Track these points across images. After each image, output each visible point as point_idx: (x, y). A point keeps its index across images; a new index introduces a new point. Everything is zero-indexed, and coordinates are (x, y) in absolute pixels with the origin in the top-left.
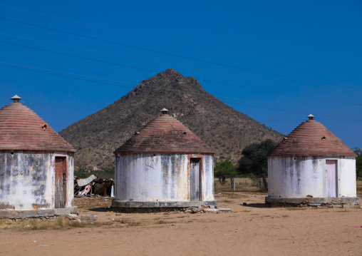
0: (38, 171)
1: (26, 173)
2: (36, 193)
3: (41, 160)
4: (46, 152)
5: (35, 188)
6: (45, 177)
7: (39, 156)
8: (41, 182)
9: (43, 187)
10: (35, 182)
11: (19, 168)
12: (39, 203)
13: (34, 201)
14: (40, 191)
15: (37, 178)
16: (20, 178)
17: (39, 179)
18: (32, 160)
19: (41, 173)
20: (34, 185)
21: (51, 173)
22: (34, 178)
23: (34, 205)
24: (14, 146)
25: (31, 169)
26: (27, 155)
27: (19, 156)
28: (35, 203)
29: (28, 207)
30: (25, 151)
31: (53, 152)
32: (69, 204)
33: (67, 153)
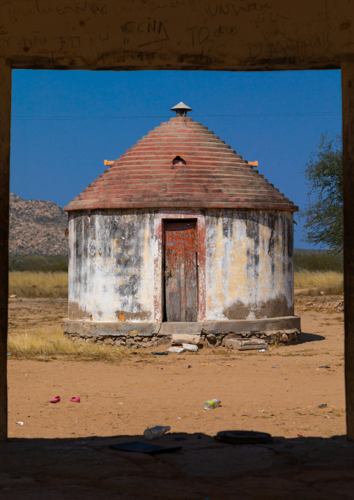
0: (126, 247)
1: (106, 252)
2: (121, 291)
3: (131, 227)
4: (140, 211)
5: (119, 281)
6: (139, 261)
7: (128, 219)
8: (132, 270)
9: (135, 279)
10: (119, 269)
11: (97, 243)
12: (127, 309)
13: (118, 306)
14: (129, 288)
15: (123, 262)
16: (99, 260)
17: (126, 263)
18: (115, 228)
19: (131, 252)
20: (119, 275)
22: (119, 262)
23: (119, 314)
24: (88, 202)
25: (113, 243)
26: (108, 218)
27: (98, 219)
28: (120, 309)
29: (110, 319)
30: (104, 211)
31: (156, 210)
32: (213, 314)
33: (204, 211)
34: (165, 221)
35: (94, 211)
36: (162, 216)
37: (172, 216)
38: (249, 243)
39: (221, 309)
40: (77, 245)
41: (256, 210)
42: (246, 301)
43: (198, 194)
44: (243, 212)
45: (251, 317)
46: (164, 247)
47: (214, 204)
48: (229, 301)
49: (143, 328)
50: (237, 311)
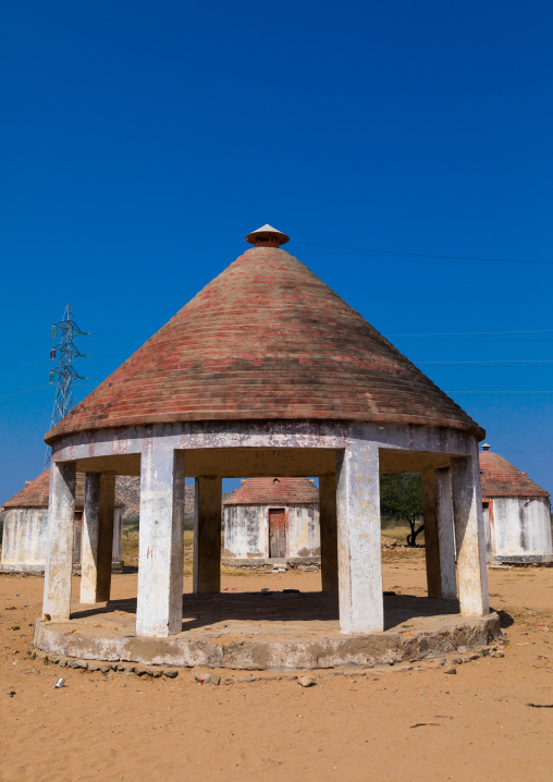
0: (252, 522)
1: (243, 524)
2: (250, 543)
3: (254, 512)
4: (258, 505)
5: (248, 539)
6: (258, 529)
7: (253, 508)
8: (254, 533)
9: (256, 537)
10: (249, 533)
11: (238, 520)
12: (252, 552)
13: (248, 550)
14: (253, 542)
15: (251, 529)
16: (239, 529)
17: (252, 530)
18: (247, 513)
19: (254, 525)
20: (249, 535)
21: (264, 524)
22: (249, 529)
23: (249, 554)
24: (234, 500)
25: (246, 520)
26: (243, 508)
27: (238, 508)
28: (249, 552)
29: (244, 557)
30: (241, 505)
31: (266, 505)
32: (293, 554)
33: (288, 505)
34: (270, 510)
35: (237, 505)
36: (268, 507)
37: (273, 507)
38: (309, 519)
39: (296, 552)
40: (229, 521)
41: (312, 503)
42: (308, 547)
43: (285, 497)
44: (306, 505)
45: (311, 555)
46: (269, 522)
47: (293, 501)
48: (300, 548)
49: (260, 561)
50: (304, 552)
